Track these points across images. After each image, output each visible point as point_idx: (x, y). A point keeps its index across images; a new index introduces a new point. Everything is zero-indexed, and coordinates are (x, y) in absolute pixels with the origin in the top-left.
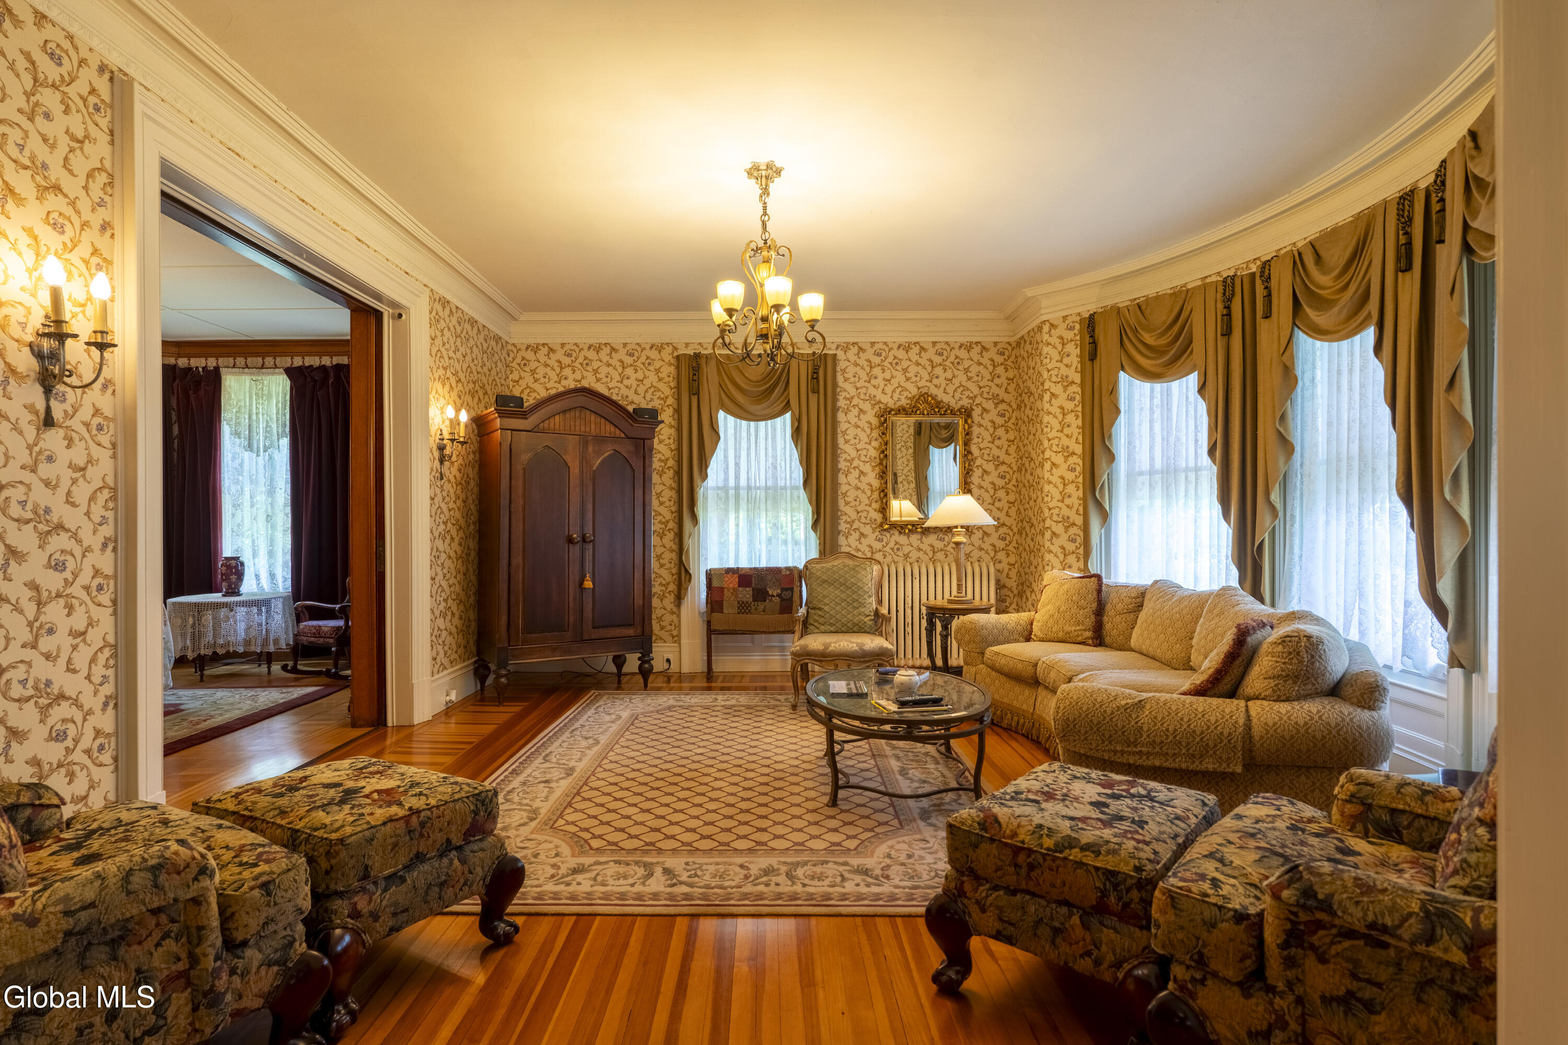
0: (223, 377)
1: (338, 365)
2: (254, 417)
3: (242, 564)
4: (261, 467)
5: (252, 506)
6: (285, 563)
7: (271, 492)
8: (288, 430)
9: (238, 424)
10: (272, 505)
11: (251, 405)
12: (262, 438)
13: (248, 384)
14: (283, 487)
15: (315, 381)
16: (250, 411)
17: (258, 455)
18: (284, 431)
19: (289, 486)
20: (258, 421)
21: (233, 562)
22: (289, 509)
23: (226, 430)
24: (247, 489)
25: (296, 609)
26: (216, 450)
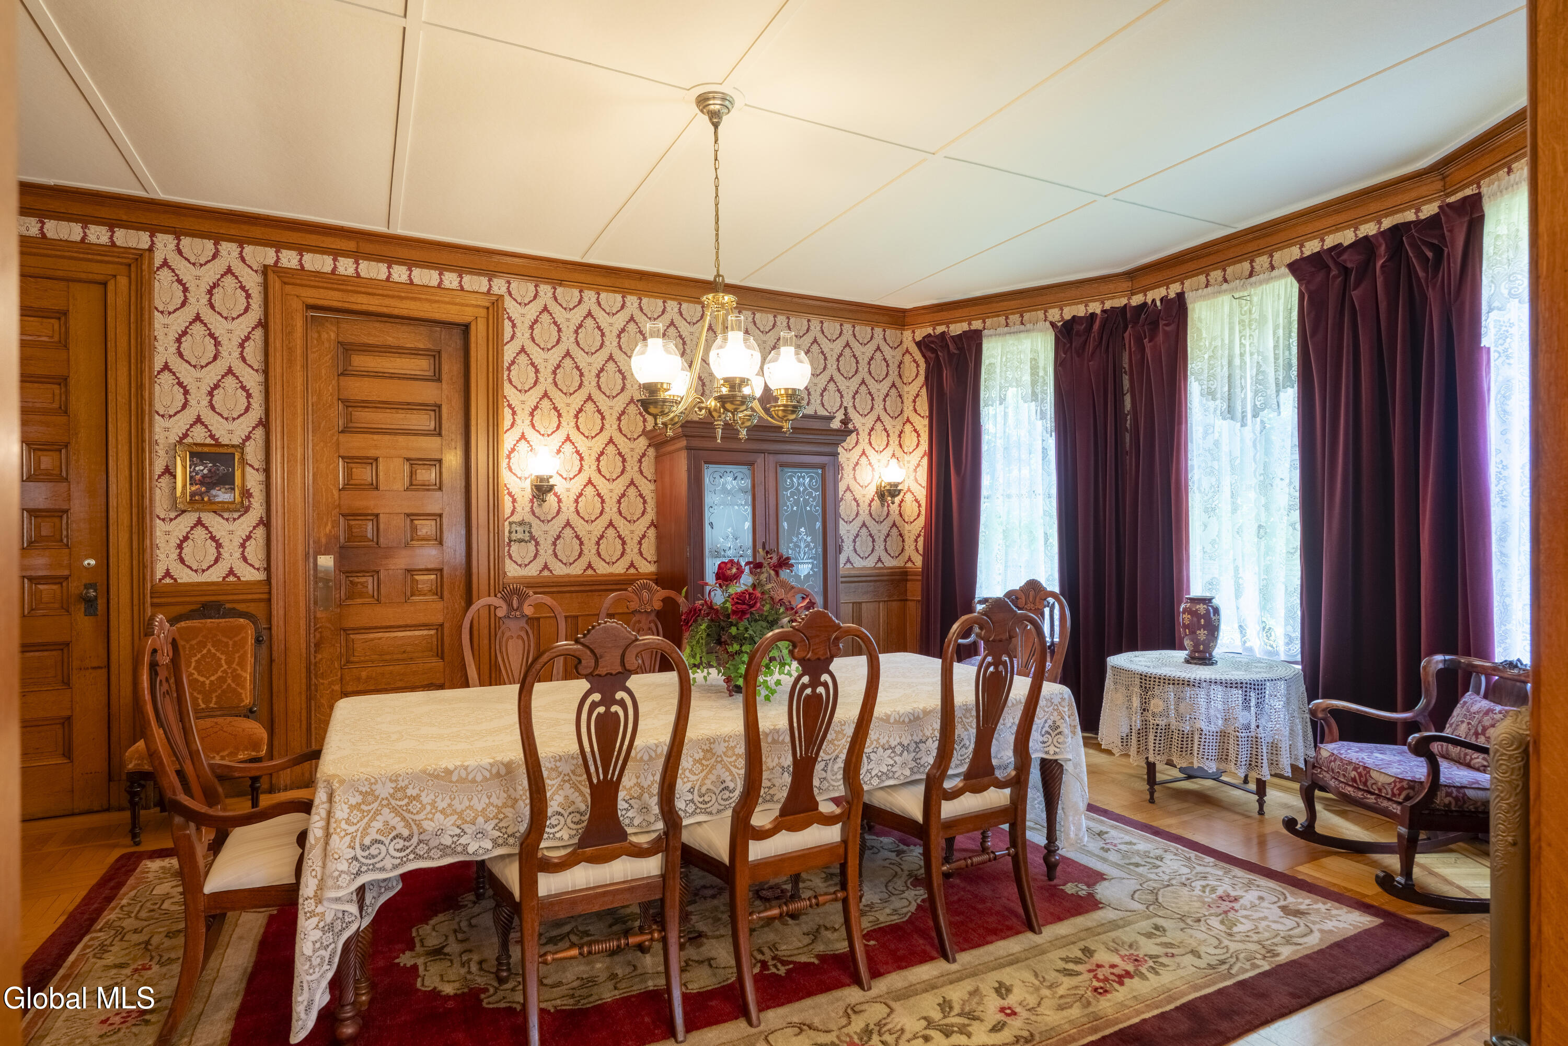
0: (1190, 307)
1: (1396, 229)
2: (1237, 361)
3: (1216, 611)
4: (1249, 443)
5: (1234, 510)
6: (1289, 610)
7: (1265, 485)
8: (1294, 373)
9: (1212, 377)
10: (1267, 507)
11: (1231, 341)
12: (1250, 395)
13: (1226, 309)
14: (1287, 476)
15: (1346, 271)
16: (1231, 348)
17: (1243, 425)
18: (1287, 377)
19: (1297, 474)
20: (1242, 367)
21: (1201, 608)
22: (1296, 516)
23: (1195, 390)
24: (1226, 481)
25: (1313, 712)
26: (1180, 423)
